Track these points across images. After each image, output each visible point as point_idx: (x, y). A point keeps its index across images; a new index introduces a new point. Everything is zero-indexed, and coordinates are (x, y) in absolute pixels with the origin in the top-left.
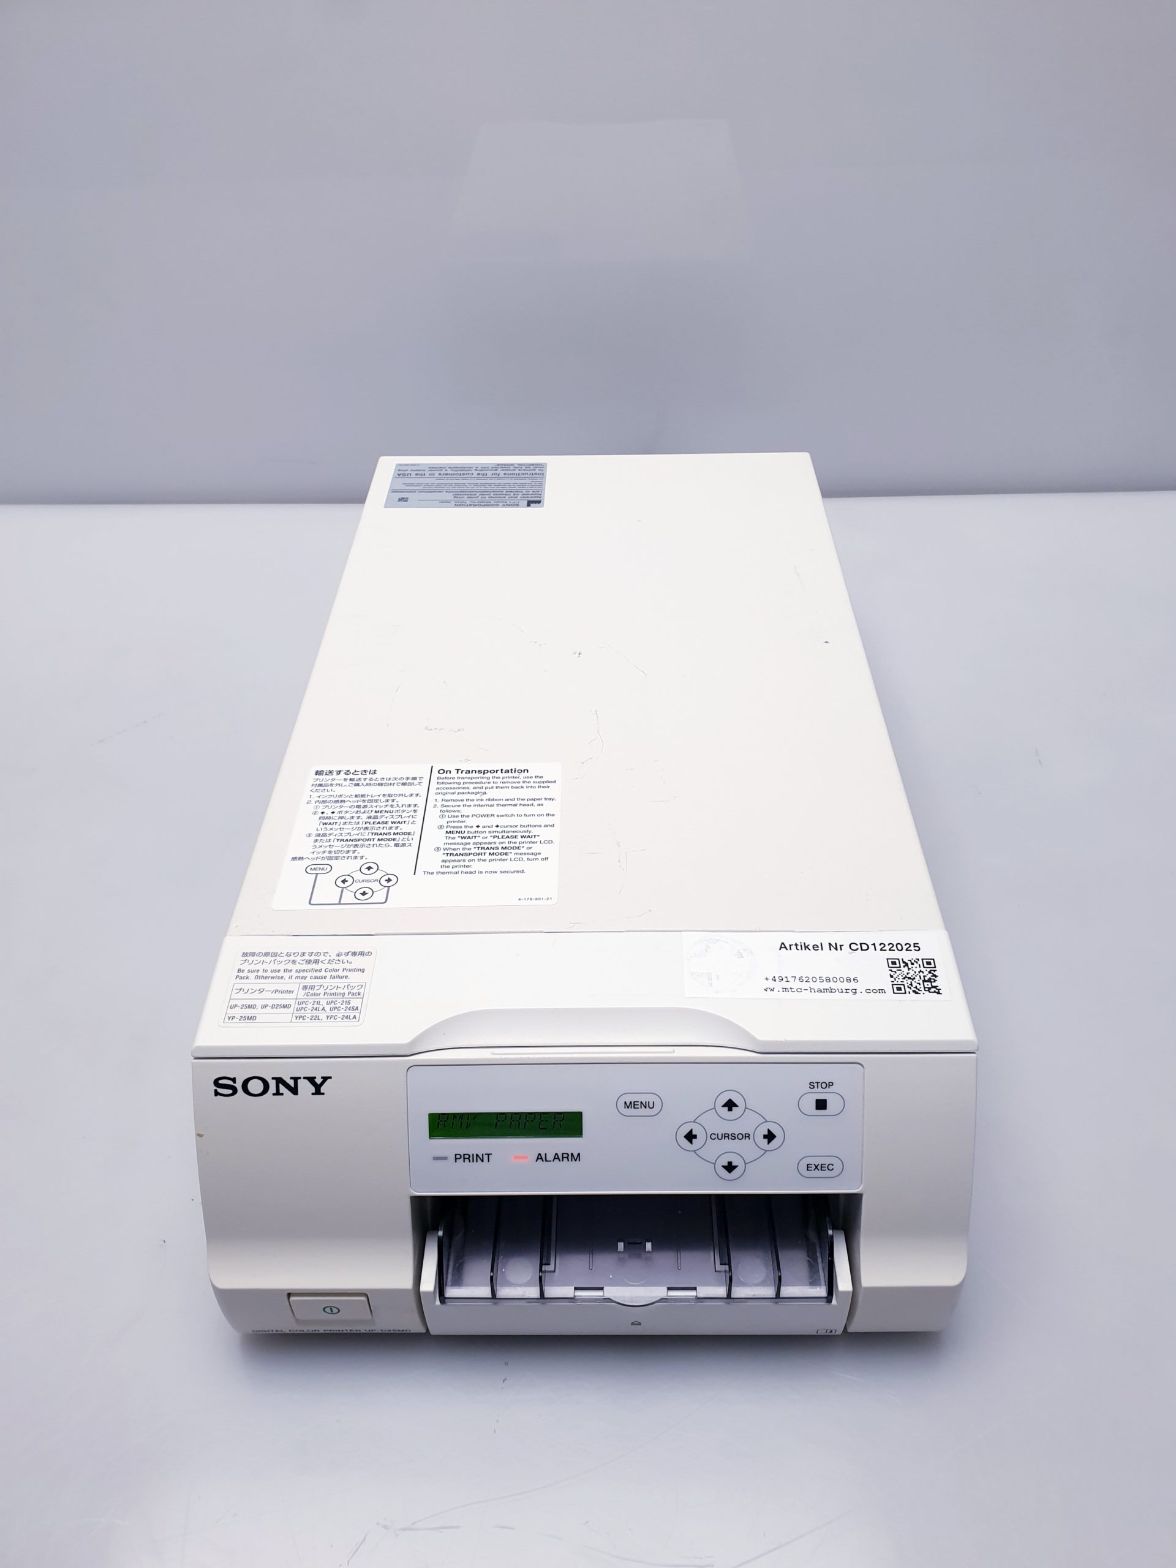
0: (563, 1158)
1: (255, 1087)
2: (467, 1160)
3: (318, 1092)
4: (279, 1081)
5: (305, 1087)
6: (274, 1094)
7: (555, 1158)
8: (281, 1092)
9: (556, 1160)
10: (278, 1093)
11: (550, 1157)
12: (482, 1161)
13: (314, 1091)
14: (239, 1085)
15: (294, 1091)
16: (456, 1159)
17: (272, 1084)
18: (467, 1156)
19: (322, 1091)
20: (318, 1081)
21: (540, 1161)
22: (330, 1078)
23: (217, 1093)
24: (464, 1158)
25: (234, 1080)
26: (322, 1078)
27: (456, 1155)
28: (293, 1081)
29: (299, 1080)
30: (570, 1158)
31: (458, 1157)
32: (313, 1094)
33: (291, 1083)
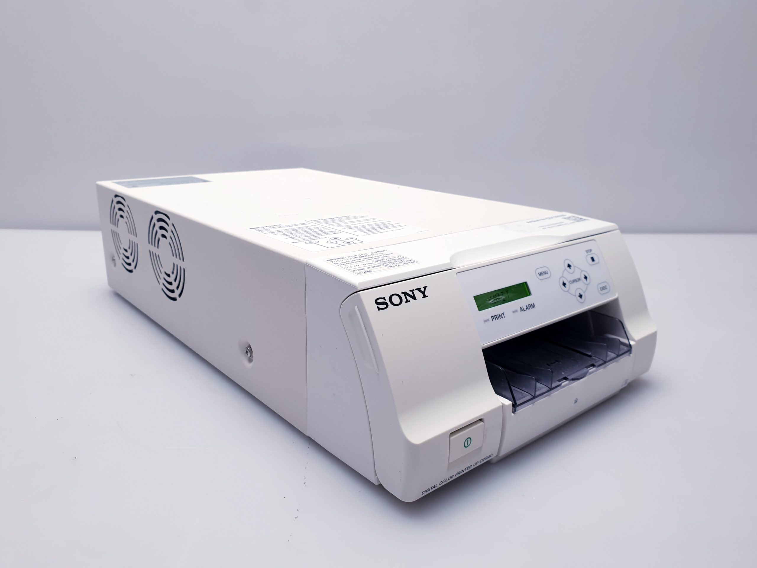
0: (529, 307)
1: (396, 300)
2: (496, 319)
3: (425, 296)
4: (405, 294)
5: (418, 294)
6: (406, 302)
7: (527, 308)
8: (408, 300)
9: (527, 309)
10: (407, 301)
11: (525, 309)
12: (502, 317)
13: (423, 296)
14: (387, 301)
15: (414, 298)
16: (492, 319)
17: (403, 296)
18: (496, 317)
19: (426, 295)
20: (422, 290)
21: (522, 311)
22: (427, 287)
23: (379, 309)
24: (495, 318)
25: (384, 298)
26: (423, 287)
27: (492, 317)
28: (411, 292)
29: (414, 291)
30: (531, 306)
31: (493, 318)
32: (423, 297)
33: (411, 293)
